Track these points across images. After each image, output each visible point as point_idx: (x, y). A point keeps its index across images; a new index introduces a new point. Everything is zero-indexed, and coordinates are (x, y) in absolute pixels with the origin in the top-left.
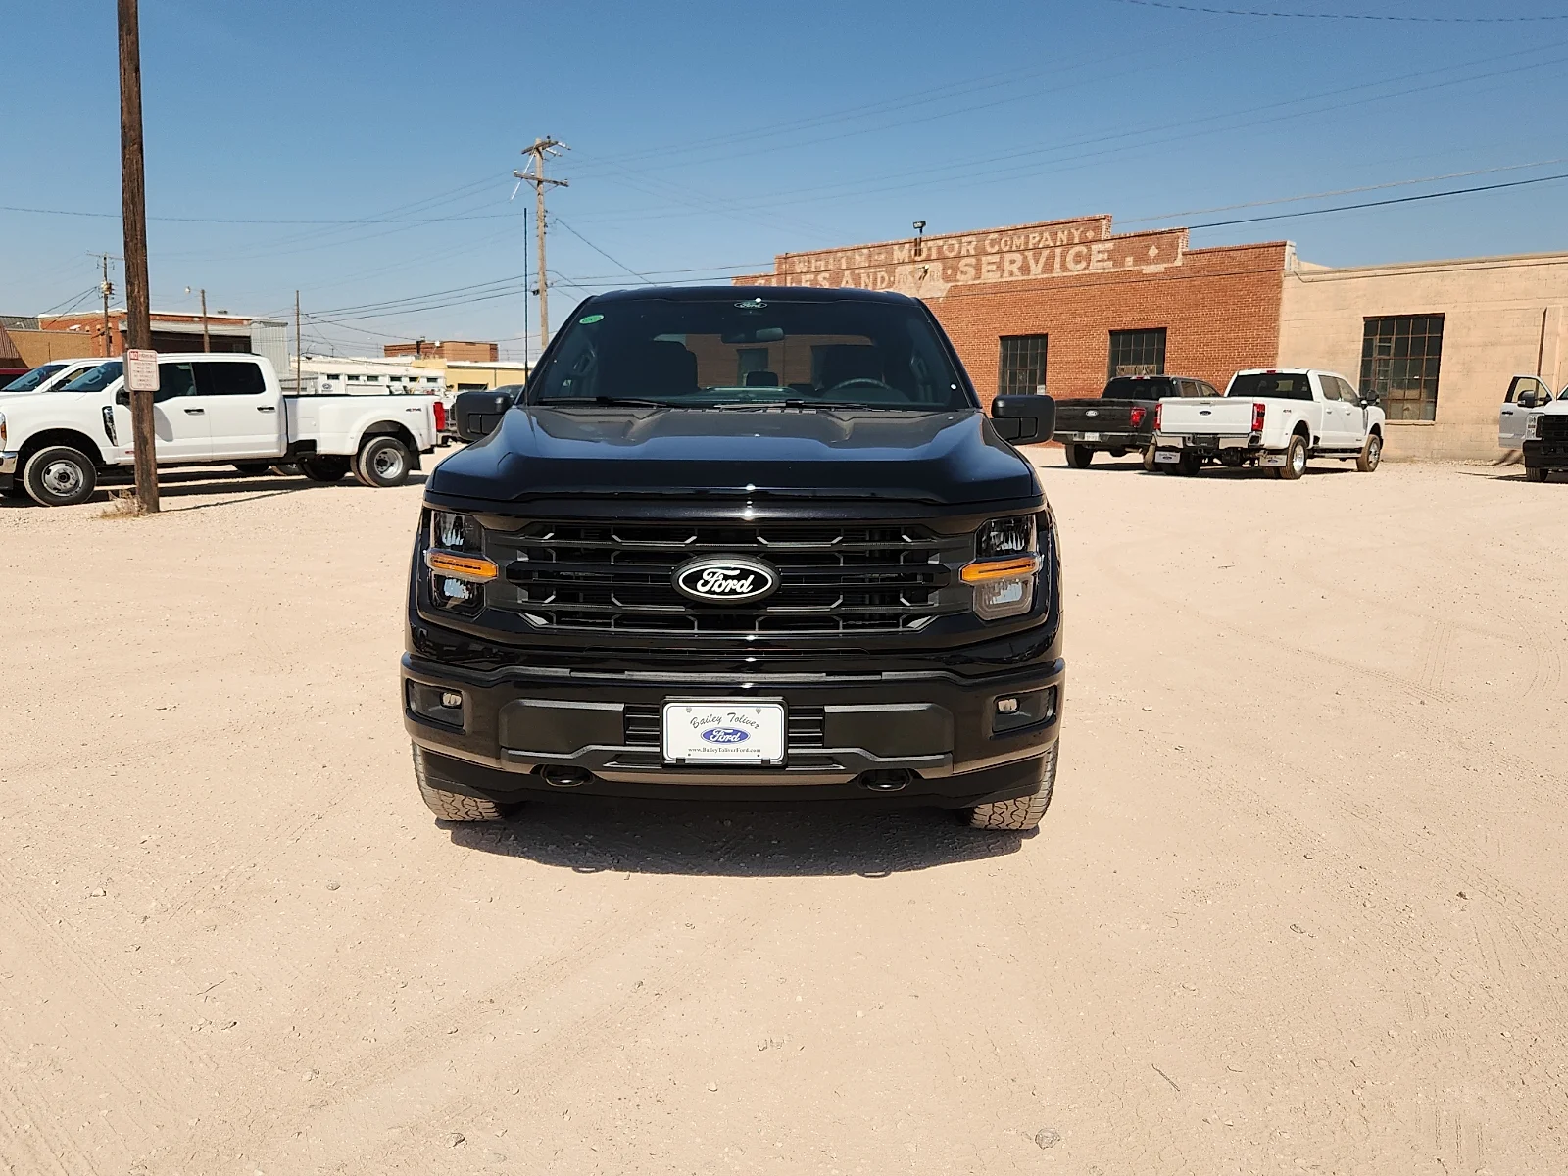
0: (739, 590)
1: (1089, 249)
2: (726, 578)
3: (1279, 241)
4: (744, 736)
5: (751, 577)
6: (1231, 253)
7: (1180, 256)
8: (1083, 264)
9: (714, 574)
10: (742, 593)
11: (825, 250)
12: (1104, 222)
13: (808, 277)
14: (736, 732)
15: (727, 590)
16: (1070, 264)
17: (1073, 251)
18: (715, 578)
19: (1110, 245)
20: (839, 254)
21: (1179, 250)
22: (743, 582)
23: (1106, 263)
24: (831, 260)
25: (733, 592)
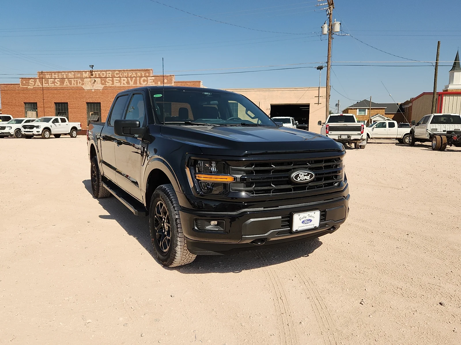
0: (307, 179)
1: (147, 78)
2: (305, 175)
3: (199, 81)
4: (311, 221)
5: (310, 175)
6: (187, 83)
7: (173, 83)
8: (146, 83)
9: (302, 174)
10: (308, 180)
11: (57, 71)
12: (151, 71)
13: (51, 80)
14: (309, 220)
15: (304, 179)
16: (142, 83)
17: (143, 79)
18: (302, 176)
19: (153, 78)
20: (63, 73)
21: (173, 81)
22: (308, 176)
23: (152, 83)
24: (60, 75)
25: (306, 179)
